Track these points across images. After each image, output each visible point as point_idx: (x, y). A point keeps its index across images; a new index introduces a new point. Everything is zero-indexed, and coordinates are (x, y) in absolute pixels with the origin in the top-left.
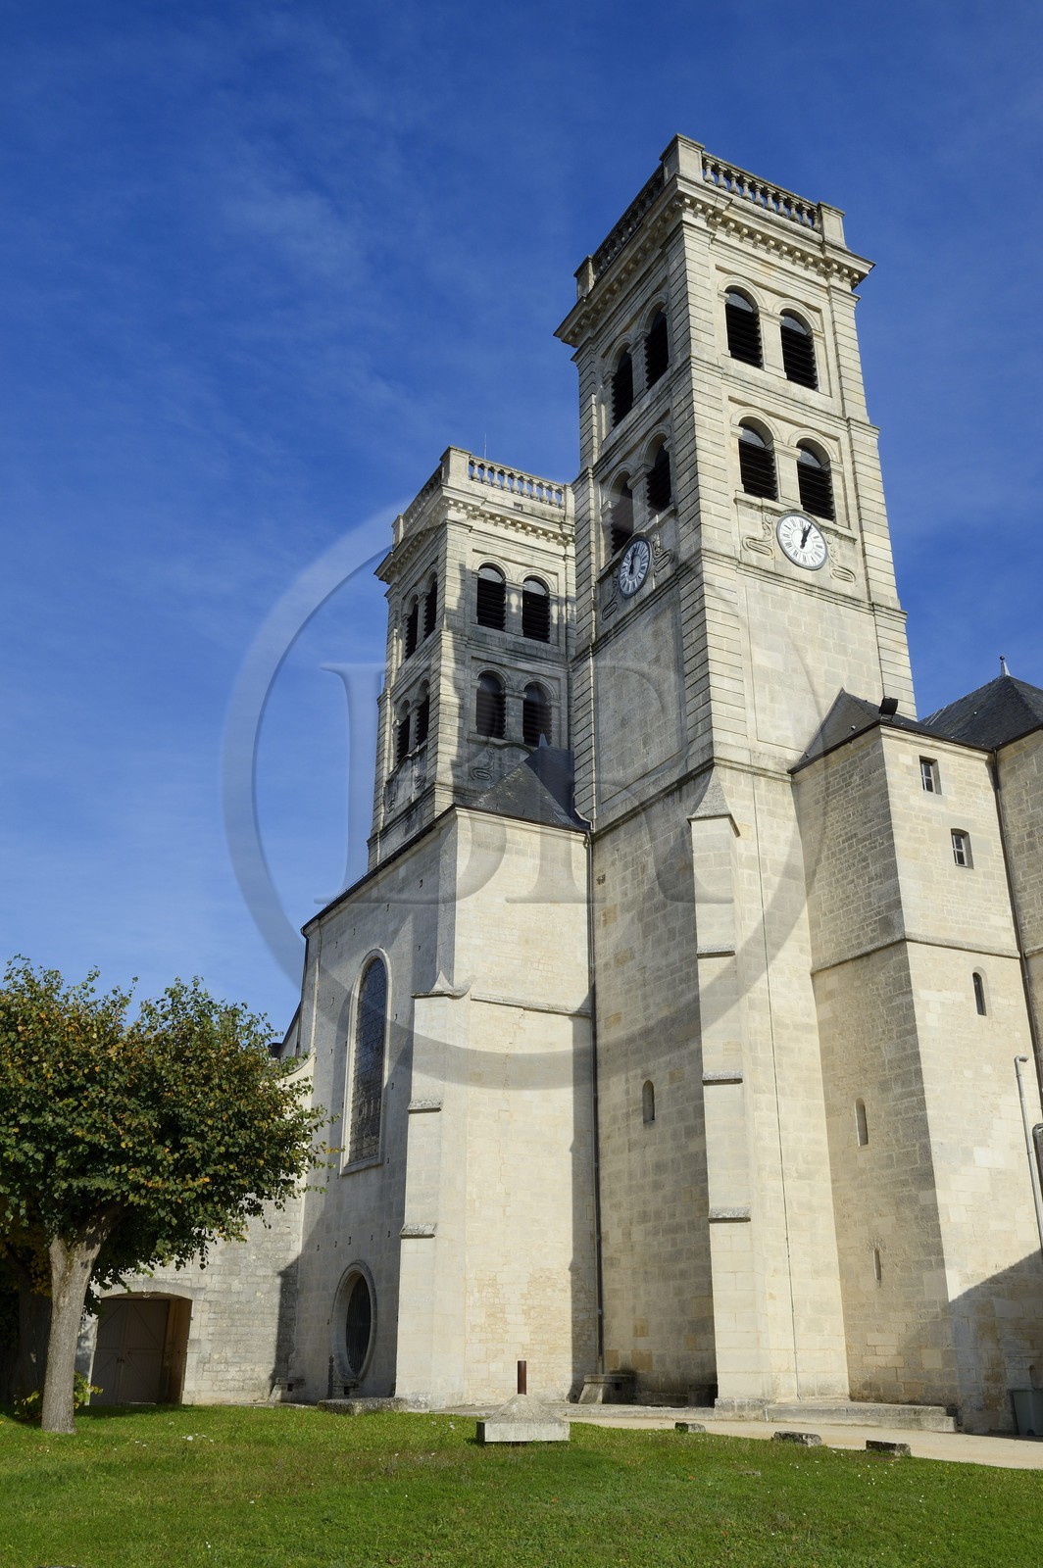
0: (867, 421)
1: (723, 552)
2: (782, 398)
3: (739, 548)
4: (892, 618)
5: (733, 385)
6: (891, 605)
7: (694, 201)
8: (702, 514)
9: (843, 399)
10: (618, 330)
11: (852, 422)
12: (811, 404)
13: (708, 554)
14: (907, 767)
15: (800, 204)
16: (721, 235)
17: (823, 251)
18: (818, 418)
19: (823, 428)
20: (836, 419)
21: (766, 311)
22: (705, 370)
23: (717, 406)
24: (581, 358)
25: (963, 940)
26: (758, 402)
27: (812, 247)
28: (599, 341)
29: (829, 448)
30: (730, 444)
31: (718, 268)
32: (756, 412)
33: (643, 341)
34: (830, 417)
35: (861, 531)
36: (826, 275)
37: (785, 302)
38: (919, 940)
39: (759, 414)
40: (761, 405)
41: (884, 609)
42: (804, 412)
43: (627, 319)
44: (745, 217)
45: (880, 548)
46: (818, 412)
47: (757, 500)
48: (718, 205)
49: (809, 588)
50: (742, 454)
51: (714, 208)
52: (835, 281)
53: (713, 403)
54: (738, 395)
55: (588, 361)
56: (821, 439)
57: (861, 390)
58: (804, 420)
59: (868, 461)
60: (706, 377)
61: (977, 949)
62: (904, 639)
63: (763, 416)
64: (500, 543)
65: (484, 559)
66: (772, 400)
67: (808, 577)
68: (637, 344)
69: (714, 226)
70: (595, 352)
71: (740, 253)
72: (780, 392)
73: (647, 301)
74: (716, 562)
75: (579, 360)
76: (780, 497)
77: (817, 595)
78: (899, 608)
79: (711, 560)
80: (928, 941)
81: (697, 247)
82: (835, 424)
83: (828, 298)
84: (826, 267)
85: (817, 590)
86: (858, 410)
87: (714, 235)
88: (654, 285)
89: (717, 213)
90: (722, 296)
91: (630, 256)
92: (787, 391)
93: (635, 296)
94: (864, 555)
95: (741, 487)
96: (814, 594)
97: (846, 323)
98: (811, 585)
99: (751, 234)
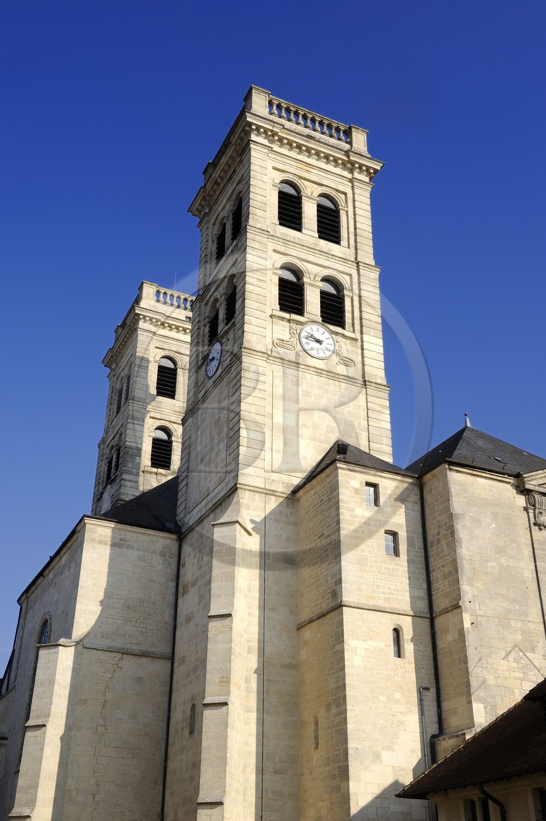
0: (373, 263)
1: (259, 350)
2: (312, 250)
3: (270, 346)
4: (379, 390)
5: (277, 242)
6: (379, 381)
7: (258, 128)
8: (245, 325)
9: (356, 249)
10: (220, 209)
11: (360, 264)
12: (331, 253)
13: (246, 350)
14: (356, 490)
15: (338, 127)
16: (276, 148)
17: (348, 156)
18: (337, 262)
19: (341, 268)
20: (350, 262)
21: (307, 195)
22: (257, 233)
23: (263, 256)
24: (202, 226)
25: (386, 605)
26: (294, 253)
27: (341, 154)
28: (212, 214)
29: (344, 281)
30: (271, 280)
31: (275, 168)
32: (293, 259)
33: (231, 215)
34: (345, 261)
35: (362, 333)
36: (351, 171)
37: (320, 189)
38: (352, 605)
39: (295, 260)
40: (296, 256)
41: (373, 385)
42: (327, 258)
43: (225, 201)
44: (294, 137)
45: (375, 344)
46: (337, 259)
47: (287, 316)
48: (274, 129)
49: (319, 372)
50: (280, 285)
51: (272, 131)
52: (357, 175)
53: (261, 254)
54: (280, 248)
55: (205, 228)
56: (339, 275)
57: (371, 243)
58: (327, 264)
59: (370, 289)
60: (257, 238)
61: (397, 612)
62: (387, 403)
63: (298, 262)
64: (175, 343)
65: (163, 353)
66: (305, 251)
67: (320, 364)
68: (228, 217)
69: (272, 142)
70: (208, 221)
71: (291, 159)
72: (312, 246)
73: (234, 190)
74: (252, 356)
75: (201, 227)
76: (305, 313)
77: (325, 376)
78: (385, 383)
79: (249, 355)
80: (359, 606)
81: (259, 156)
82: (349, 266)
83: (351, 185)
84: (350, 166)
85: (325, 373)
86: (367, 255)
87: (272, 148)
88: (237, 180)
89: (274, 134)
90: (276, 186)
91: (225, 162)
92: (317, 245)
93: (229, 186)
94: (362, 349)
95: (278, 307)
96: (323, 375)
97: (363, 201)
98: (321, 369)
99: (299, 147)
